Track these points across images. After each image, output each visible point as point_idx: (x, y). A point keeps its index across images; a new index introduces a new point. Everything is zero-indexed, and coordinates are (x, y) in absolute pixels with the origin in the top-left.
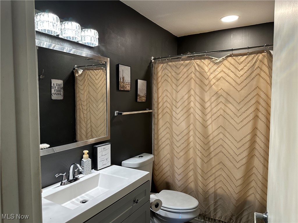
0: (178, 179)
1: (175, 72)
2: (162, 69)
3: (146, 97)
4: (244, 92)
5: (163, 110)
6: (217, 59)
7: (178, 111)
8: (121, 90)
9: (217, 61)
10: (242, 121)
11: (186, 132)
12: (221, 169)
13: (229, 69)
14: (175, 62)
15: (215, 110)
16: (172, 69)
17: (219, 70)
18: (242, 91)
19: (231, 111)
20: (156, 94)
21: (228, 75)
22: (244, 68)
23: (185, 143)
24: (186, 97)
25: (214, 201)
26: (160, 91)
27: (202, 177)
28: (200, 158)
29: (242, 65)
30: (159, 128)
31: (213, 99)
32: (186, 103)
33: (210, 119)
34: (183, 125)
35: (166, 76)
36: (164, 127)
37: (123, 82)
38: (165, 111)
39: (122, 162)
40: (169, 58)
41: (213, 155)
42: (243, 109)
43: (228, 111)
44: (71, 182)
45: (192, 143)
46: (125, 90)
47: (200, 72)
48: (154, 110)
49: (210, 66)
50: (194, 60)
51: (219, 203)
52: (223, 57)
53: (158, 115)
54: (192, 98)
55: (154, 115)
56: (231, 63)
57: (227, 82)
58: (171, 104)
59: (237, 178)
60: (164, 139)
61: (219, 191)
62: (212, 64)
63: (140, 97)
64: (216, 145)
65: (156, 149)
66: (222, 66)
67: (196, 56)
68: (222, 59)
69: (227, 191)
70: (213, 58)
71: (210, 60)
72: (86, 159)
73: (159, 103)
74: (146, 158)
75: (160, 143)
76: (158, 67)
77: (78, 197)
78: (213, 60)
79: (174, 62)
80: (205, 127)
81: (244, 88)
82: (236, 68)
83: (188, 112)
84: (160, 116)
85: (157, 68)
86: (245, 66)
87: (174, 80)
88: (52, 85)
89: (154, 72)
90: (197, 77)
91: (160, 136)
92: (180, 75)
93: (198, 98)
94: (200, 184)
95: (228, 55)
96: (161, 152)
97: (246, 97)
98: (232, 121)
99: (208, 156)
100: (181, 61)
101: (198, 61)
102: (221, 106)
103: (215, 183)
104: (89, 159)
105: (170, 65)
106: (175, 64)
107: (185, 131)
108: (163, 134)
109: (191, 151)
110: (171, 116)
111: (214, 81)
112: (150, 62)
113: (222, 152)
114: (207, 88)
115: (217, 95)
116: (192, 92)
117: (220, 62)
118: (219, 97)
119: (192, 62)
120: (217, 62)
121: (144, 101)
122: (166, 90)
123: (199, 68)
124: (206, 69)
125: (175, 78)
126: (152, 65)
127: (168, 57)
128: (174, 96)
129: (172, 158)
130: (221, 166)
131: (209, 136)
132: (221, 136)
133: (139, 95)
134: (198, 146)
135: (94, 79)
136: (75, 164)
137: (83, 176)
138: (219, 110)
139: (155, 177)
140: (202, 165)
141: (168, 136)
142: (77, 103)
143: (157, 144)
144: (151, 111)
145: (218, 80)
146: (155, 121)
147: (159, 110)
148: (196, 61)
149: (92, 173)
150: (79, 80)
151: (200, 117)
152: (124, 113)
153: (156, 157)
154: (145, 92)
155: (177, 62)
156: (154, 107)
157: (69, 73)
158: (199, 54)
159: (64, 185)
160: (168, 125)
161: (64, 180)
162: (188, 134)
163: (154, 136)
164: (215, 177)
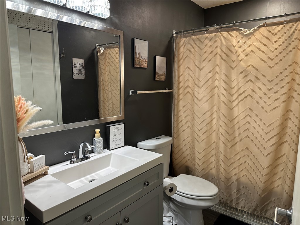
0: (199, 164)
1: (199, 47)
2: (184, 44)
3: (165, 75)
4: (278, 69)
5: (184, 90)
6: (247, 30)
7: (201, 91)
8: (137, 67)
9: (247, 33)
10: (273, 102)
11: (208, 114)
12: (247, 156)
13: (261, 42)
14: (199, 36)
15: (242, 90)
16: (196, 44)
17: (249, 42)
18: (276, 67)
19: (261, 90)
20: (177, 72)
21: (259, 49)
22: (280, 39)
23: (207, 126)
24: (210, 75)
25: (237, 189)
26: (182, 69)
27: (225, 163)
28: (223, 143)
29: (277, 37)
30: (179, 110)
31: (241, 76)
32: (210, 82)
33: (237, 100)
34: (206, 107)
35: (188, 51)
36: (185, 109)
37: (139, 58)
38: (186, 91)
39: (138, 143)
40: (192, 31)
41: (237, 140)
42: (275, 89)
43: (257, 90)
44: (82, 160)
45: (215, 126)
46: (141, 67)
47: (226, 46)
48: (175, 90)
49: (238, 39)
50: (220, 32)
51: (242, 192)
52: (254, 28)
53: (178, 96)
54: (217, 76)
55: (174, 96)
56: (263, 35)
57: (258, 56)
58: (193, 83)
59: (264, 167)
60: (184, 122)
61: (243, 179)
62: (240, 36)
63: (159, 76)
64: (242, 129)
65: (175, 131)
66: (253, 38)
67: (223, 27)
68: (253, 30)
69: (252, 180)
70: (242, 29)
71: (239, 32)
72: (98, 139)
73: (180, 82)
74: (164, 140)
75: (180, 125)
76: (180, 42)
77: (88, 176)
78: (242, 31)
79: (197, 35)
80: (230, 108)
81: (277, 64)
82: (269, 40)
83: (212, 92)
84: (181, 97)
85: (178, 43)
86: (280, 38)
87: (197, 56)
88: (73, 64)
90: (223, 52)
91: (180, 118)
92: (204, 51)
93: (223, 76)
94: (222, 171)
95: (260, 25)
96: (181, 135)
97: (280, 74)
98: (261, 102)
99: (232, 141)
100: (205, 34)
101: (225, 34)
102: (250, 84)
103: (238, 170)
104: (101, 138)
105: (193, 39)
107: (208, 113)
108: (183, 116)
109: (214, 135)
110: (193, 97)
111: (242, 56)
112: (171, 36)
113: (248, 137)
114: (234, 65)
115: (246, 72)
116: (217, 69)
117: (251, 33)
118: (248, 75)
119: (218, 34)
120: (247, 34)
121: (163, 80)
122: (188, 68)
123: (225, 42)
124: (234, 42)
125: (198, 54)
126: (174, 39)
128: (197, 75)
129: (193, 142)
130: (246, 152)
131: (234, 119)
132: (248, 119)
133: (157, 72)
134: (221, 130)
135: (115, 57)
136: (85, 142)
137: (95, 156)
138: (247, 90)
139: (174, 160)
140: (225, 151)
141: (189, 118)
142: (101, 83)
143: (176, 126)
144: (171, 91)
145: (248, 54)
146: (175, 102)
147: (180, 90)
148: (223, 33)
149: (104, 152)
150: (101, 59)
151: (226, 97)
152: (139, 92)
153: (175, 140)
154: (165, 70)
155: (201, 35)
156: (174, 87)
157: (90, 52)
158: (226, 26)
159: (73, 163)
160: (189, 106)
161: (74, 158)
162: (211, 116)
163: (174, 118)
164: (239, 163)
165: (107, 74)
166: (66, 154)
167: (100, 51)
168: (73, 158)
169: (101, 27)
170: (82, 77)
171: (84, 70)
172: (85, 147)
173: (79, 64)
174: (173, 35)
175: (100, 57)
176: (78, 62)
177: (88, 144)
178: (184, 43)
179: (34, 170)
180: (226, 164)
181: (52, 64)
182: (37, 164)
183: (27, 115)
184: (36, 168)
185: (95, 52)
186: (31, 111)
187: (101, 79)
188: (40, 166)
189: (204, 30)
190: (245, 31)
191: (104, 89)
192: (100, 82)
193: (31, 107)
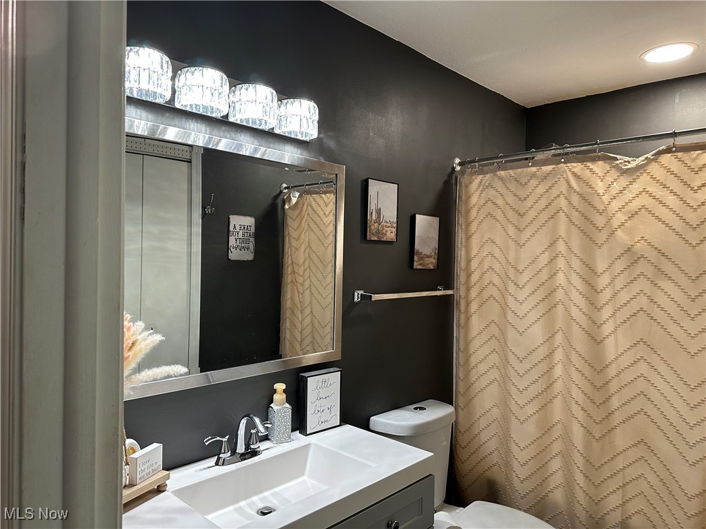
0: (520, 477)
1: (515, 195)
2: (481, 188)
3: (436, 257)
5: (481, 292)
6: (630, 159)
7: (522, 295)
8: (372, 239)
9: (630, 166)
11: (542, 352)
12: (643, 461)
13: (665, 187)
14: (515, 171)
15: (624, 297)
16: (507, 188)
17: (636, 187)
20: (463, 249)
21: (661, 202)
23: (540, 381)
24: (544, 259)
26: (475, 241)
27: (587, 477)
28: (582, 425)
29: (704, 176)
30: (470, 338)
31: (620, 265)
32: (544, 276)
33: (611, 321)
34: (537, 333)
35: (489, 204)
36: (484, 337)
37: (378, 221)
38: (486, 295)
39: (372, 418)
40: (500, 160)
41: (617, 418)
43: (661, 298)
44: (244, 457)
45: (560, 381)
46: (382, 239)
47: (580, 195)
48: (459, 291)
49: (609, 179)
50: (565, 163)
52: (646, 156)
53: (468, 304)
54: (561, 263)
55: (458, 304)
56: (669, 171)
57: (660, 220)
58: (504, 276)
59: (690, 492)
60: (482, 368)
61: (637, 522)
62: (614, 174)
63: (421, 259)
64: (627, 393)
65: (461, 390)
66: (644, 178)
67: (572, 153)
68: (643, 161)
70: (618, 157)
71: (610, 164)
72: (281, 407)
73: (472, 273)
74: (435, 412)
75: (474, 376)
76: (471, 183)
77: (255, 498)
78: (617, 162)
79: (512, 168)
80: (596, 341)
82: (685, 184)
83: (549, 299)
84: (474, 307)
85: (467, 187)
87: (512, 216)
88: (231, 228)
89: (459, 195)
90: (574, 208)
91: (472, 358)
92: (529, 203)
93: (576, 263)
94: (581, 496)
95: (661, 148)
96: (477, 400)
99: (604, 422)
100: (530, 166)
101: (577, 167)
102: (641, 284)
103: (623, 497)
104: (287, 405)
105: (500, 178)
106: (515, 174)
107: (540, 350)
108: (481, 353)
109: (558, 404)
110: (504, 308)
111: (621, 217)
112: (450, 170)
113: (646, 413)
114: (601, 237)
115: (631, 256)
116: (561, 246)
117: (638, 168)
118: (636, 262)
119: (561, 167)
120: (628, 169)
121: (432, 267)
122: (489, 241)
123: (579, 185)
124: (600, 187)
125: (514, 210)
126: (456, 178)
127: (497, 158)
128: (511, 257)
129: (505, 418)
130: (641, 451)
131: (607, 366)
132: (642, 368)
133: (418, 252)
134: (575, 392)
135: (321, 213)
136: (251, 416)
137: (272, 448)
138: (635, 297)
139: (458, 464)
140: (587, 445)
141: (494, 358)
142: (288, 270)
143: (464, 379)
144: (450, 292)
145: (633, 215)
146: (458, 318)
147: (471, 291)
148: (571, 166)
149: (293, 440)
150: (291, 218)
151: (584, 313)
152: (376, 297)
153: (461, 413)
154: (435, 244)
155: (519, 170)
156: (457, 282)
157: (269, 201)
158: (578, 149)
159: (223, 465)
160: (494, 329)
161: (224, 453)
162: (550, 356)
163: (458, 358)
164: (623, 480)
165: (302, 249)
166: (208, 441)
167: (290, 200)
168: (223, 451)
169: (298, 158)
170: (248, 256)
171: (252, 240)
172: (250, 425)
173: (243, 227)
174: (453, 168)
175: (289, 213)
176: (242, 224)
177: (257, 420)
178: (479, 186)
179: (138, 479)
180: (590, 480)
181: (186, 229)
182: (145, 466)
183: (133, 352)
184: (142, 475)
185: (279, 201)
186: (143, 343)
187: (288, 260)
188: (150, 470)
189: (526, 159)
190: (625, 161)
191: (294, 282)
192: (285, 267)
193: (143, 335)
